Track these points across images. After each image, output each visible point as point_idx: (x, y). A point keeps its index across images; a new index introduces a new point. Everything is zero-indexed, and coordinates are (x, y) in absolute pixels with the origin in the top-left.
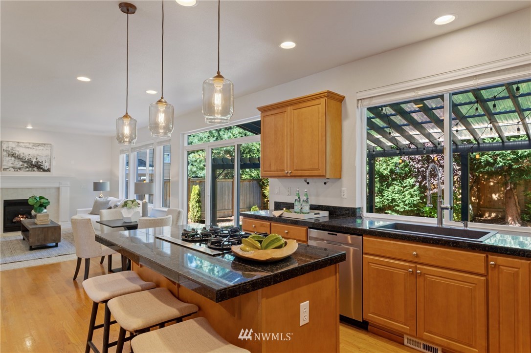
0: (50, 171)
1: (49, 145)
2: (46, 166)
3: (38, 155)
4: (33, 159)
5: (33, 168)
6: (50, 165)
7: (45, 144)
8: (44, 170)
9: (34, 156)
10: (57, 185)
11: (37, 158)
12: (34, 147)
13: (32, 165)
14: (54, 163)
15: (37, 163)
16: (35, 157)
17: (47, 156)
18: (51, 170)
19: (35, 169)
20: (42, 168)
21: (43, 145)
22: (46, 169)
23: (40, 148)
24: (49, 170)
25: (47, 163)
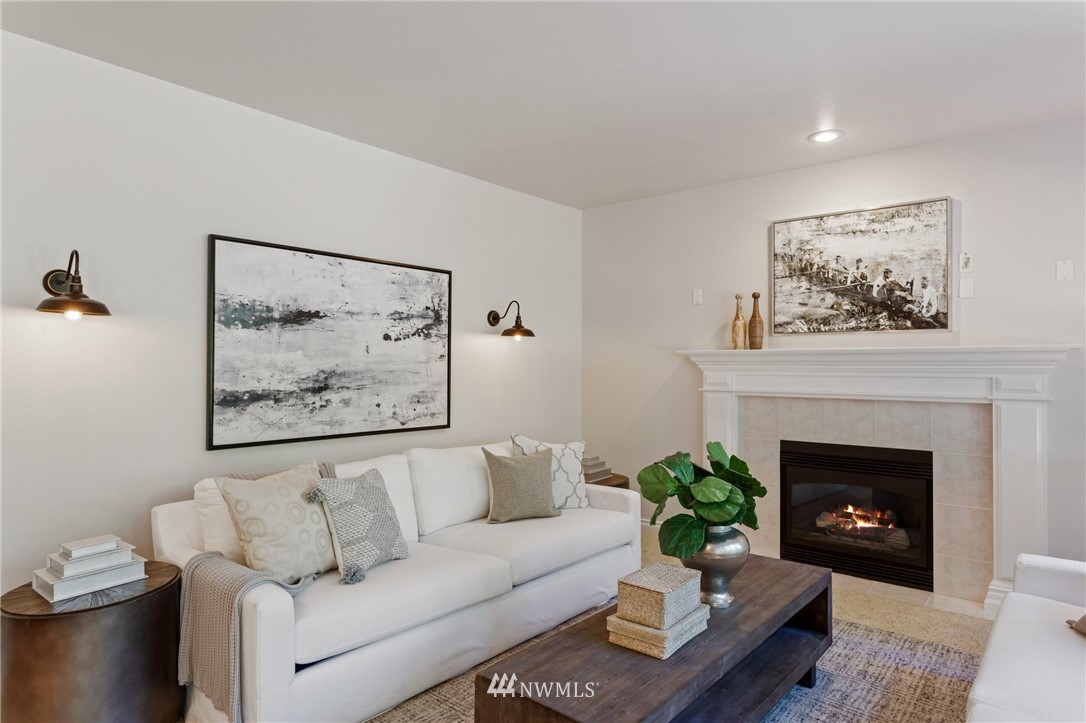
0: (944, 326)
1: (937, 206)
2: (927, 300)
3: (892, 258)
4: (874, 277)
5: (875, 313)
6: (946, 296)
7: (919, 204)
8: (920, 324)
9: (879, 264)
10: (977, 393)
11: (887, 273)
12: (876, 226)
13: (870, 302)
14: (964, 286)
15: (891, 291)
16: (882, 269)
17: (929, 257)
18: (952, 321)
19: (883, 318)
20: (909, 315)
21: (913, 210)
22: (926, 315)
23: (903, 223)
24: (939, 322)
25: (930, 288)
